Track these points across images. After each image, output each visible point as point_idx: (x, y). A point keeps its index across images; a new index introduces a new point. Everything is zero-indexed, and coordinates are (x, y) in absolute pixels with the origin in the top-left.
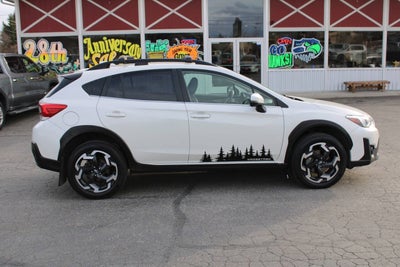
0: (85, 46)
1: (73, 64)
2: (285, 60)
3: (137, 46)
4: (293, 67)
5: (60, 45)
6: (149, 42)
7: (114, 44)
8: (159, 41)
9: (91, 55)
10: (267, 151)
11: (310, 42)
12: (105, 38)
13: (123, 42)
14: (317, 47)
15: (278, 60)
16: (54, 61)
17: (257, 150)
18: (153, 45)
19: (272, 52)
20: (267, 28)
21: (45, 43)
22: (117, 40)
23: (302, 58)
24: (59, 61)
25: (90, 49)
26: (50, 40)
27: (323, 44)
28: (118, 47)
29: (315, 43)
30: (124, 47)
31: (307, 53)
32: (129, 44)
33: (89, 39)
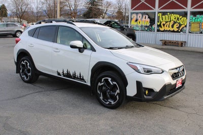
0: (159, 17)
1: (152, 27)
3: (185, 18)
5: (147, 16)
6: (192, 16)
7: (173, 17)
8: (198, 16)
9: (161, 22)
10: (82, 76)
12: (168, 14)
13: (178, 16)
16: (143, 25)
17: (78, 74)
18: (194, 18)
21: (140, 15)
22: (175, 15)
24: (146, 25)
25: (161, 19)
26: (143, 14)
28: (175, 19)
30: (178, 19)
32: (181, 17)
33: (161, 14)
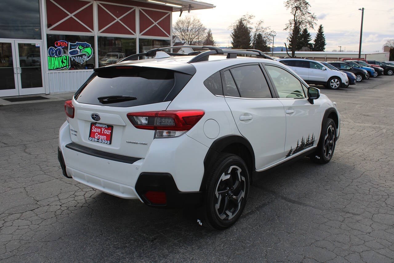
2: (62, 62)
4: (70, 69)
11: (83, 45)
14: (89, 50)
15: (56, 62)
19: (51, 55)
20: (45, 31)
23: (77, 60)
27: (93, 46)
29: (87, 47)
31: (81, 56)
